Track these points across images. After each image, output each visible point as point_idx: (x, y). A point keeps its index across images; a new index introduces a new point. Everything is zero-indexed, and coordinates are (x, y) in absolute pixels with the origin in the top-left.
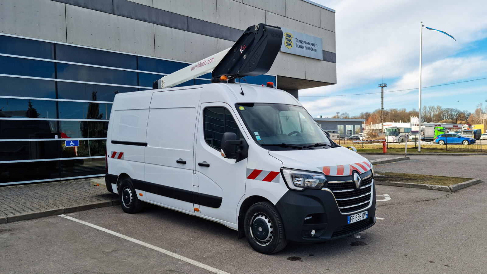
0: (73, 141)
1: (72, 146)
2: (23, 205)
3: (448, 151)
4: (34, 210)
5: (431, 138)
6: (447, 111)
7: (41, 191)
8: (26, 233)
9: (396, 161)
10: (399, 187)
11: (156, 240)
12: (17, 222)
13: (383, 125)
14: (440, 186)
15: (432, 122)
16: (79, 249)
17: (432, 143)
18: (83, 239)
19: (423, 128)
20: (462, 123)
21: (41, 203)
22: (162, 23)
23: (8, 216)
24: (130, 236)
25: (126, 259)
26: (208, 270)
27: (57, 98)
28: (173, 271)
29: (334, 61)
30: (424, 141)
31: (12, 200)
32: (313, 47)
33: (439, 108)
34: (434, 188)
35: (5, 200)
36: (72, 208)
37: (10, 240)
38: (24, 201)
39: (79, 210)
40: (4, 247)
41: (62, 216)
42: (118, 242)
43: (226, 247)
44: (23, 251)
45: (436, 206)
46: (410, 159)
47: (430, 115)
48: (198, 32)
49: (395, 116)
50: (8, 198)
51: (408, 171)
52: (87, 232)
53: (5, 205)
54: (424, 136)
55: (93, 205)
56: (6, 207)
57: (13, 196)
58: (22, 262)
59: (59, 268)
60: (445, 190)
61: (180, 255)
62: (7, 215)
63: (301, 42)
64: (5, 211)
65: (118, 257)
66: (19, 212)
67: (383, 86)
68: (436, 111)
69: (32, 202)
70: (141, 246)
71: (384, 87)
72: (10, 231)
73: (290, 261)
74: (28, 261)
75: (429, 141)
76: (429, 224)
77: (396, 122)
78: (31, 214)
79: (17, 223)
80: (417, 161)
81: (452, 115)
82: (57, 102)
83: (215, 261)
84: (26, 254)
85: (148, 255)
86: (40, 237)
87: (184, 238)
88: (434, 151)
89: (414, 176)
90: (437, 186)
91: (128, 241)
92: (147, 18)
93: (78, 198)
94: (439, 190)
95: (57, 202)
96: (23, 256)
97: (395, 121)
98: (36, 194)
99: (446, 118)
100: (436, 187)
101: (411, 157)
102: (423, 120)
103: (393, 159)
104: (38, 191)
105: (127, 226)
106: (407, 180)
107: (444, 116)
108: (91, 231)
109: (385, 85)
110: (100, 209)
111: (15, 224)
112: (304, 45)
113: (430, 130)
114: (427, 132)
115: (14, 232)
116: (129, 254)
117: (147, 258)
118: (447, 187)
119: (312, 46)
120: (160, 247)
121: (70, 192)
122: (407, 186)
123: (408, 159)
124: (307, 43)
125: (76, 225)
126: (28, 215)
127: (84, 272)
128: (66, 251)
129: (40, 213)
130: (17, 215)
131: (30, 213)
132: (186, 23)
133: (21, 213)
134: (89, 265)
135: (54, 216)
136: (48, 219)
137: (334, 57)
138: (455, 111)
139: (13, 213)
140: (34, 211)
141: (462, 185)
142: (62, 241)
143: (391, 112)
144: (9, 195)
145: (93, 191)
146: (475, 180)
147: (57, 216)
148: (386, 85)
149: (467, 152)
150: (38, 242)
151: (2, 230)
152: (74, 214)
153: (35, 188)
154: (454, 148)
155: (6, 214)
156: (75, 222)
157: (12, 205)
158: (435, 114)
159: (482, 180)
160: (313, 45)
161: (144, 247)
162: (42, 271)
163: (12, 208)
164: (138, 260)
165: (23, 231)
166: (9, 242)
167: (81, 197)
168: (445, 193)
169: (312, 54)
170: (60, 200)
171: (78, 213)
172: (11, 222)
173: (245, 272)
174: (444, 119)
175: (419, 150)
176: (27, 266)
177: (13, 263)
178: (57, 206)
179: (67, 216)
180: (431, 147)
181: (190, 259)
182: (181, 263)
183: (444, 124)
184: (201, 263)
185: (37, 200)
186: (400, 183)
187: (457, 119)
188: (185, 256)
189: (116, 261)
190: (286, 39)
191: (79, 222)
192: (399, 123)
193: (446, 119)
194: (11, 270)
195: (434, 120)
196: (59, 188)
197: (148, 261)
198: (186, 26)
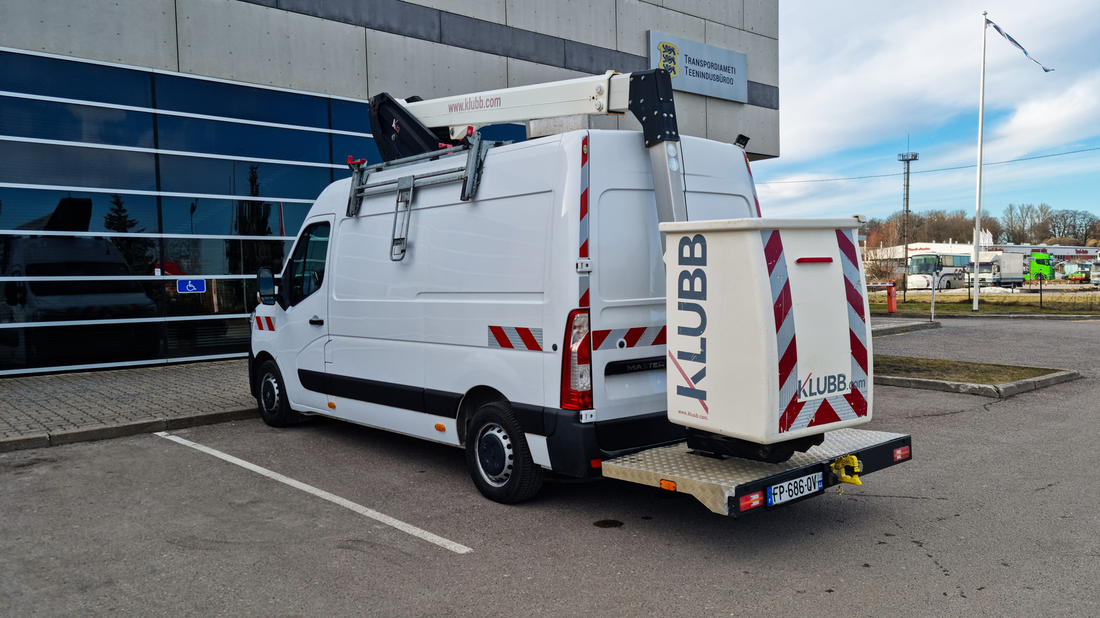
0: (193, 282)
1: (190, 292)
2: (84, 412)
3: (1045, 308)
4: (105, 421)
5: (1015, 279)
6: (1063, 216)
7: (123, 384)
8: (85, 465)
9: (907, 331)
10: (888, 387)
11: (339, 483)
12: (68, 446)
13: (907, 248)
14: (976, 386)
15: (1027, 242)
16: (183, 497)
17: (1017, 290)
18: (195, 479)
19: (997, 256)
20: (1098, 245)
21: (121, 408)
22: (383, 26)
23: (51, 434)
24: (290, 476)
25: (272, 518)
26: (429, 540)
27: (159, 190)
28: (359, 541)
29: (775, 106)
30: (1000, 286)
31: (63, 402)
32: (725, 74)
33: (1044, 209)
34: (962, 390)
35: (49, 402)
36: (182, 419)
37: (52, 478)
38: (87, 404)
39: (198, 424)
40: (39, 491)
41: (162, 434)
42: (264, 486)
43: (477, 501)
44: (74, 499)
45: (951, 427)
46: (941, 327)
47: (1022, 226)
48: (463, 44)
49: (938, 229)
50: (56, 398)
51: (925, 352)
52: (206, 467)
53: (47, 411)
54: (1000, 275)
55: (226, 413)
56: (49, 414)
57: (66, 394)
58: (70, 519)
59: (140, 532)
60: (986, 393)
61: (382, 513)
62: (51, 431)
63: (697, 62)
64: (46, 424)
65: (258, 513)
66: (75, 425)
67: (908, 160)
68: (1038, 217)
69: (102, 406)
70: (305, 494)
71: (911, 160)
72: (54, 461)
73: (599, 528)
74: (81, 519)
75: (1010, 287)
76: (920, 463)
77: (941, 242)
78: (98, 430)
79: (70, 448)
80: (956, 332)
81: (1074, 227)
82: (159, 197)
83: (448, 525)
84: (80, 504)
85: (318, 512)
86: (112, 475)
87: (397, 481)
88: (1011, 309)
89: (928, 364)
90: (970, 385)
91: (283, 484)
92: (350, 14)
93: (196, 400)
94: (973, 394)
95: (154, 407)
96: (73, 509)
97: (939, 241)
98: (114, 391)
99: (1059, 233)
100: (967, 386)
101: (943, 322)
102: (1006, 237)
103: (902, 325)
104: (118, 384)
105: (287, 456)
106: (908, 371)
107: (1056, 228)
108: (215, 464)
109: (913, 155)
110: (241, 422)
111: (65, 448)
112: (705, 70)
113: (1013, 262)
114: (1006, 266)
115: (60, 465)
116: (281, 509)
117: (313, 516)
118: (990, 387)
119: (723, 72)
120: (344, 498)
121: (183, 388)
122: (904, 385)
123: (937, 325)
124: (712, 65)
125: (186, 452)
126: (92, 432)
127: (186, 539)
128: (157, 502)
129: (117, 428)
130: (69, 431)
131: (97, 428)
132: (437, 24)
133: (78, 427)
134: (198, 526)
135: (144, 435)
136: (132, 441)
137: (775, 96)
138: (1081, 216)
139: (64, 427)
140: (105, 424)
141: (1027, 383)
142: (152, 482)
143: (931, 219)
144: (59, 391)
145: (230, 386)
146: (1062, 373)
147: (151, 435)
148: (916, 156)
149: (1087, 312)
150: (106, 484)
151: (39, 459)
152: (186, 431)
153: (114, 378)
154: (1060, 303)
155: (48, 429)
156: (185, 446)
157: (61, 412)
158: (1035, 224)
159: (1082, 374)
160: (726, 69)
161: (314, 497)
162: (105, 536)
163: (62, 417)
164: (296, 520)
165: (78, 462)
166: (48, 482)
167: (204, 398)
168: (985, 400)
169: (723, 90)
170: (160, 403)
171: (195, 429)
172: (58, 445)
173: (501, 547)
174: (1055, 236)
175: (975, 306)
176: (78, 527)
177: (52, 520)
178: (153, 415)
179: (171, 435)
180: (1007, 300)
181: (399, 520)
182: (379, 527)
183: (1054, 246)
184: (418, 529)
185: (115, 402)
186: (891, 377)
187: (1087, 236)
188: (390, 516)
189: (252, 520)
190: (663, 58)
191: (193, 447)
192: (947, 245)
193: (1061, 234)
194: (47, 534)
195: (1031, 239)
196: (163, 379)
197: (316, 522)
198: (437, 31)
